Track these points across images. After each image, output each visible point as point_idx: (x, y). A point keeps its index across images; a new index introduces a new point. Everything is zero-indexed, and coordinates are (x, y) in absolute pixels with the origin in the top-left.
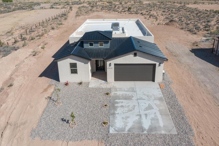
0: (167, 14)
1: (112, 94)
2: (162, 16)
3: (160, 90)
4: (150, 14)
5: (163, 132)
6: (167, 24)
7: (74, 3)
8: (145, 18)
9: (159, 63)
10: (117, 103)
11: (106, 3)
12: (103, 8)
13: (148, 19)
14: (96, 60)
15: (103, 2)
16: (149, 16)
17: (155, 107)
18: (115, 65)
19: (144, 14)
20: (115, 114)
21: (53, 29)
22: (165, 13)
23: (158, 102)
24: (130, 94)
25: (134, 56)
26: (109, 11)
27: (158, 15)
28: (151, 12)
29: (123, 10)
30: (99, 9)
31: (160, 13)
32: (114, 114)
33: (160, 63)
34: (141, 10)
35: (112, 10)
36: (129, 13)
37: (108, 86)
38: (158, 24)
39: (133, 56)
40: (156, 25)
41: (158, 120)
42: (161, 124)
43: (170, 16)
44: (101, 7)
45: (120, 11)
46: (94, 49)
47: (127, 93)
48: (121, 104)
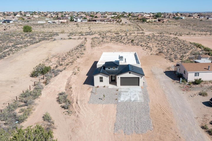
0: (160, 45)
1: (119, 90)
2: (156, 48)
3: (141, 89)
4: (147, 46)
5: (139, 101)
6: (157, 54)
7: (87, 34)
8: (143, 49)
9: (141, 77)
10: (121, 93)
11: (113, 33)
12: (112, 39)
13: (145, 50)
14: (111, 76)
15: (111, 33)
16: (146, 47)
17: (137, 95)
18: (121, 78)
19: (143, 45)
21: (78, 57)
22: (158, 45)
23: (139, 93)
24: (127, 90)
26: (116, 42)
27: (153, 47)
28: (149, 44)
29: (128, 42)
30: (109, 40)
31: (155, 44)
32: (120, 97)
34: (141, 42)
35: (119, 41)
36: (132, 44)
37: (117, 88)
38: (151, 54)
39: (129, 73)
40: (150, 55)
41: (138, 98)
42: (139, 99)
43: (161, 47)
44: (110, 38)
45: (125, 42)
46: (110, 71)
47: (126, 90)
48: (123, 94)
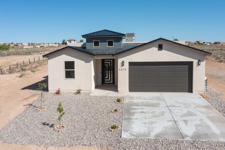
1: (126, 101)
3: (204, 99)
10: (134, 109)
17: (199, 114)
20: (131, 119)
23: (204, 110)
24: (154, 102)
32: (129, 119)
37: (120, 95)
41: (208, 126)
47: (150, 101)
48: (140, 110)
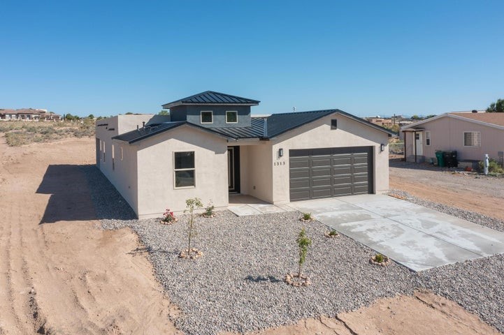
1: (315, 217)
3: (405, 201)
9: (379, 145)
25: (332, 129)
33: (382, 145)
39: (330, 127)
41: (473, 235)
48: (361, 228)
